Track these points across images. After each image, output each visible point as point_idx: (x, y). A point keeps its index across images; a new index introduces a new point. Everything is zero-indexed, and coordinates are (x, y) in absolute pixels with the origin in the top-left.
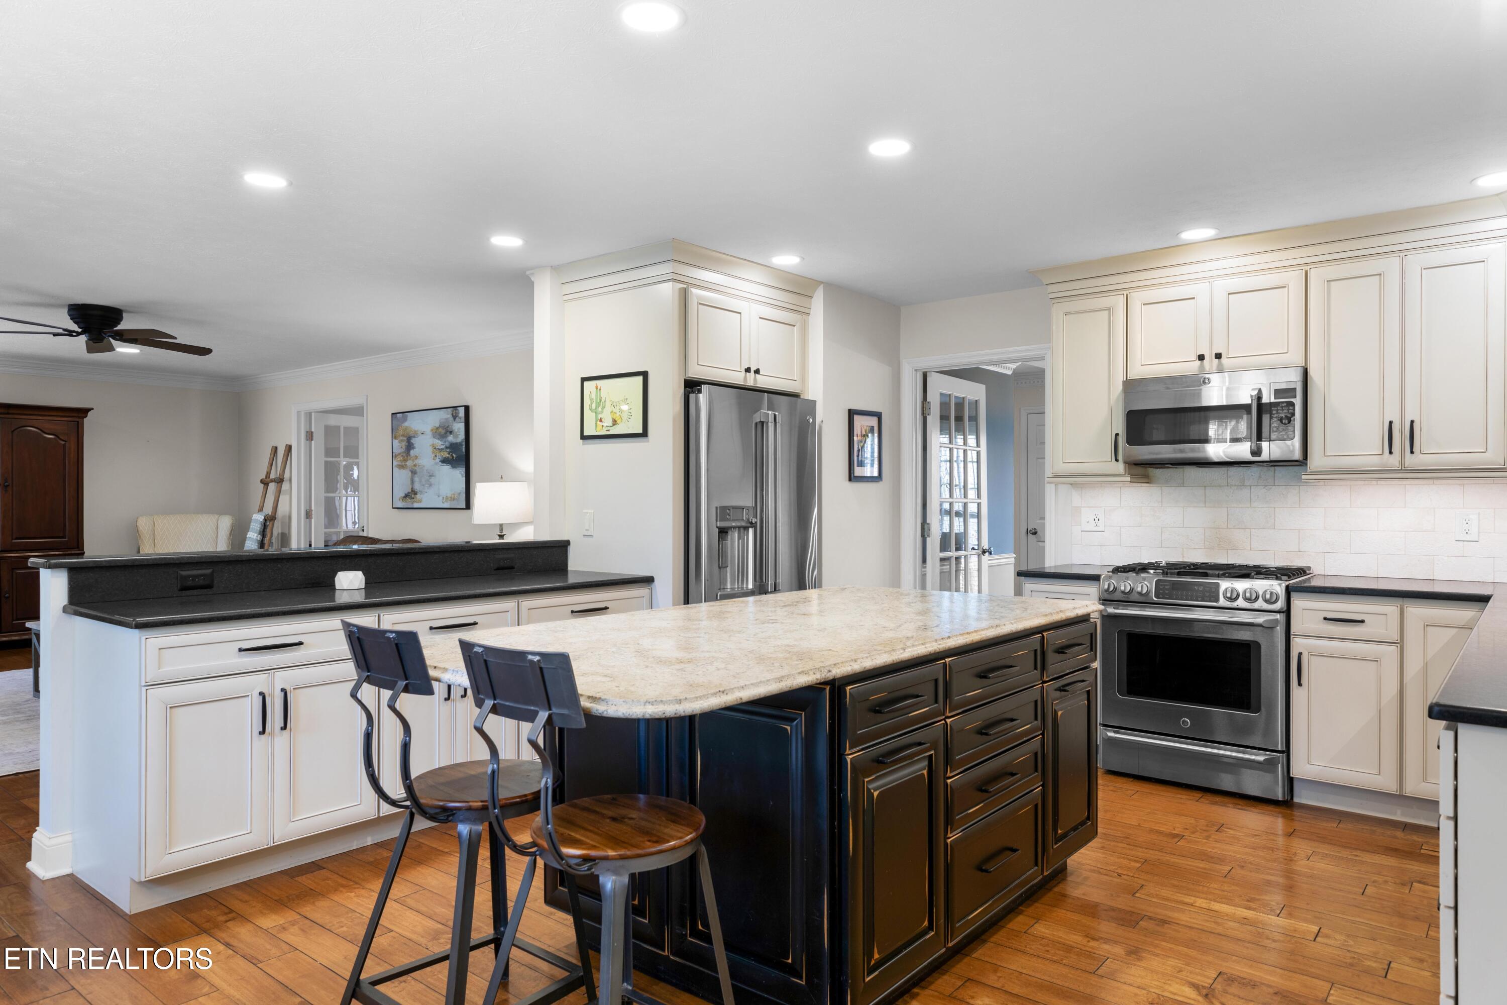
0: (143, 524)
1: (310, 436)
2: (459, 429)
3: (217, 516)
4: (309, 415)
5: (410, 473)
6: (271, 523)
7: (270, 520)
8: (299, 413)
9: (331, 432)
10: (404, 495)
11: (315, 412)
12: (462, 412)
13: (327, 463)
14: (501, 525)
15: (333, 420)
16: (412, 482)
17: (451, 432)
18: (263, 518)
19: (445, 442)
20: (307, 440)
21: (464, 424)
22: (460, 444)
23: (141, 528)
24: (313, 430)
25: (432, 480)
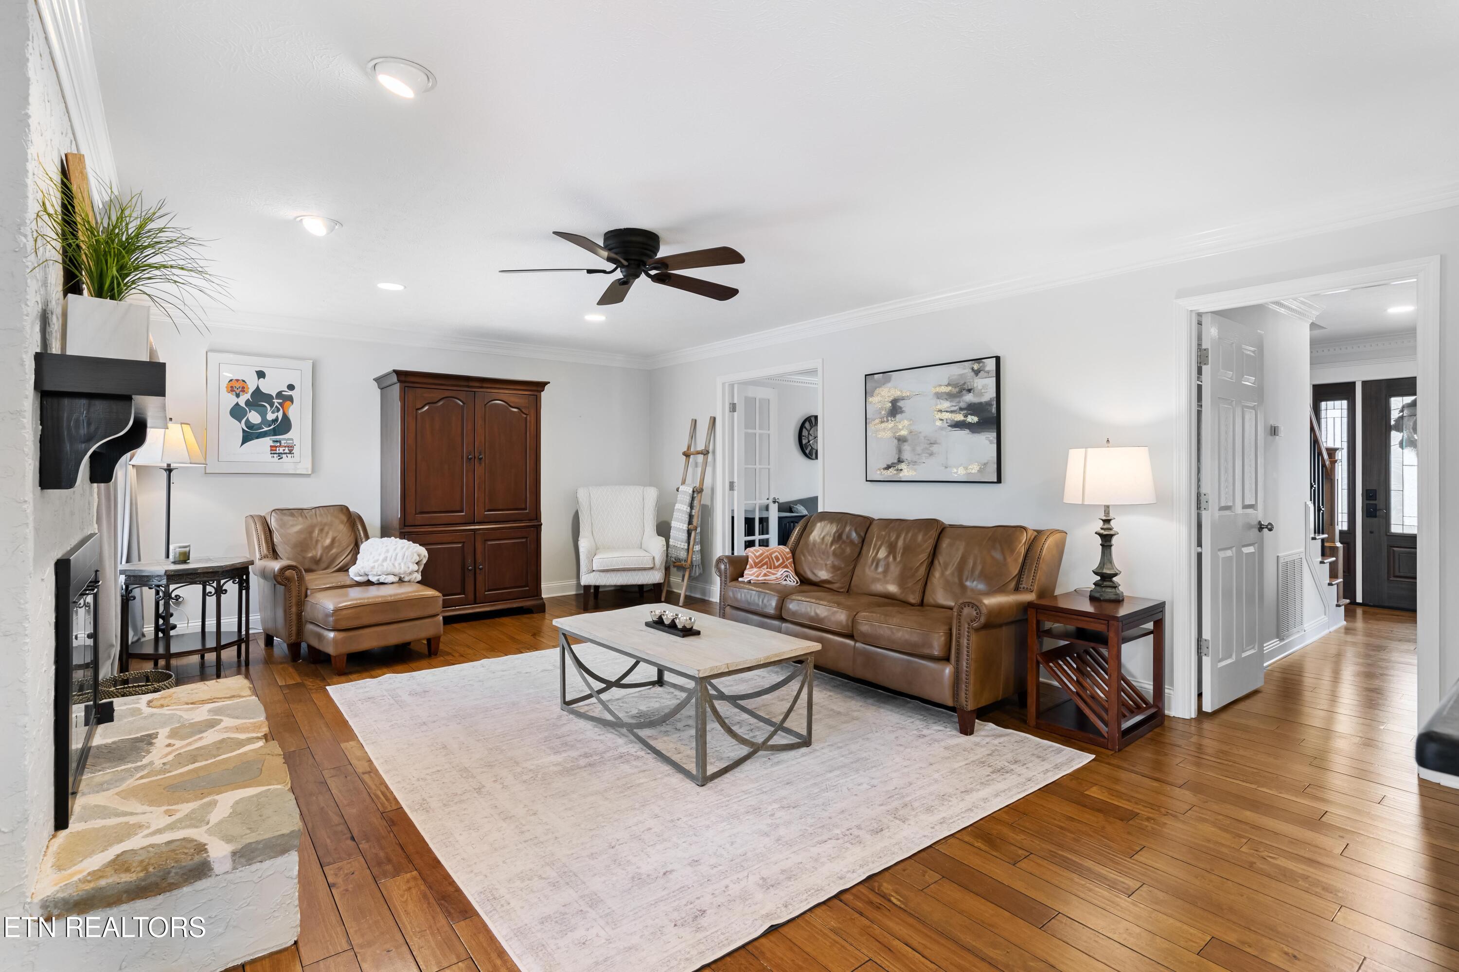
0: (582, 494)
1: (733, 408)
2: (984, 387)
3: (642, 488)
4: (732, 386)
5: (897, 441)
6: (699, 495)
7: (698, 491)
8: (724, 384)
9: (750, 402)
10: (886, 466)
11: (738, 383)
12: (991, 365)
13: (746, 434)
14: (1107, 508)
15: (752, 392)
16: (900, 451)
17: (969, 391)
18: (692, 490)
19: (959, 402)
20: (730, 412)
21: (995, 378)
22: (988, 404)
23: (580, 500)
24: (735, 402)
25: (935, 448)
